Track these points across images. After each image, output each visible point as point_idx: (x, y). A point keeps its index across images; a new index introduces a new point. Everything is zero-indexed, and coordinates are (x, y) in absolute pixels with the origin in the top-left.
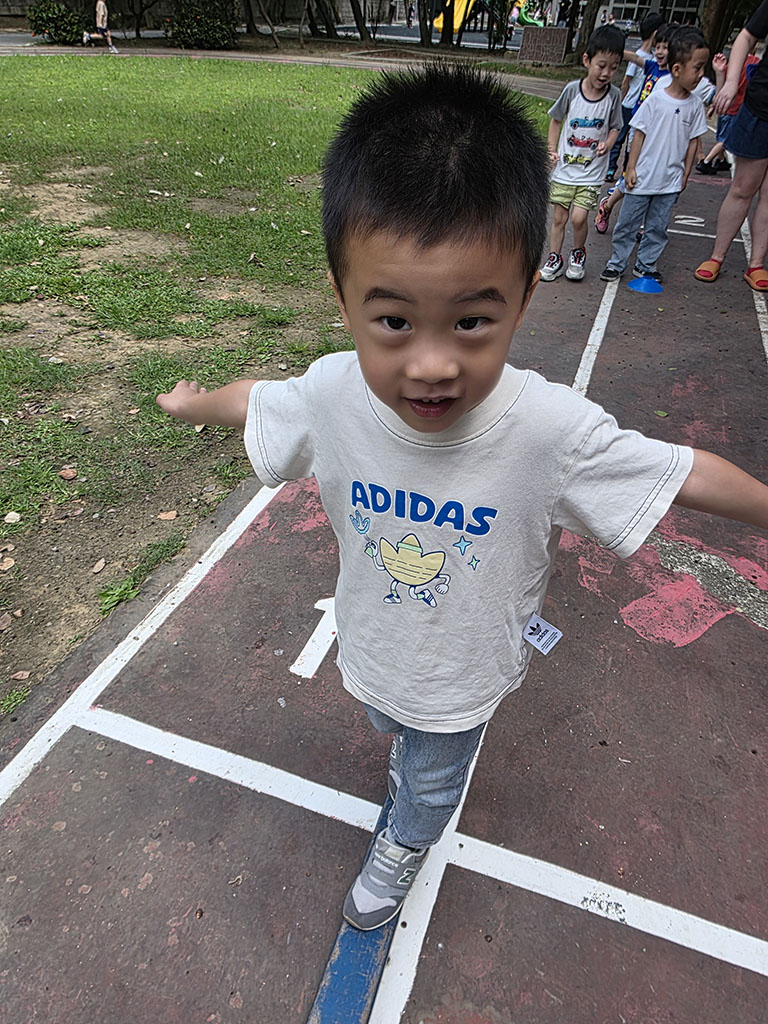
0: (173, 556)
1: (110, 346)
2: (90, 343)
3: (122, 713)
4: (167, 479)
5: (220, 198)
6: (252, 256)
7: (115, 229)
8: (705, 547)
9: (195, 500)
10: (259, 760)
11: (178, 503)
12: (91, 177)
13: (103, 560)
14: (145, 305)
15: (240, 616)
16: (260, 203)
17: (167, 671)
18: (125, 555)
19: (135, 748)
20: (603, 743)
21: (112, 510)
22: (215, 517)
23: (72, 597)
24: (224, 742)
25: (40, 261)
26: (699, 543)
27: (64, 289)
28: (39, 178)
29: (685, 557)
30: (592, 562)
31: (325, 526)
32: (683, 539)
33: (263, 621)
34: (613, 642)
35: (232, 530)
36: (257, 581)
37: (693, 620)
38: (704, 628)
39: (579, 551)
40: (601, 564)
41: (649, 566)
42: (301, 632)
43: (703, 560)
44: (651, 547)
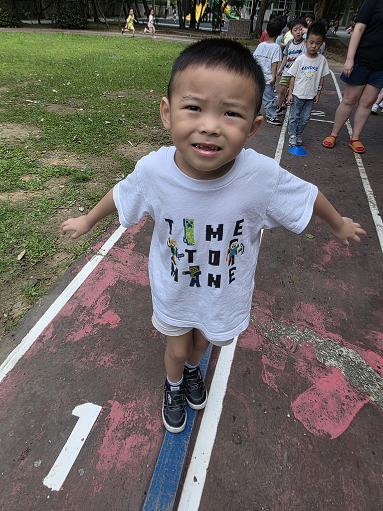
5: (65, 103)
6: (75, 137)
7: (1, 123)
8: (344, 342)
9: (6, 315)
15: (15, 426)
16: (86, 106)
22: (15, 331)
29: (332, 351)
30: (271, 360)
31: (91, 335)
32: (331, 336)
33: (31, 430)
34: (287, 437)
35: (25, 342)
36: (34, 390)
37: (342, 410)
38: (351, 418)
39: (262, 350)
40: (277, 361)
41: (309, 361)
42: (59, 439)
43: (344, 353)
44: (309, 343)
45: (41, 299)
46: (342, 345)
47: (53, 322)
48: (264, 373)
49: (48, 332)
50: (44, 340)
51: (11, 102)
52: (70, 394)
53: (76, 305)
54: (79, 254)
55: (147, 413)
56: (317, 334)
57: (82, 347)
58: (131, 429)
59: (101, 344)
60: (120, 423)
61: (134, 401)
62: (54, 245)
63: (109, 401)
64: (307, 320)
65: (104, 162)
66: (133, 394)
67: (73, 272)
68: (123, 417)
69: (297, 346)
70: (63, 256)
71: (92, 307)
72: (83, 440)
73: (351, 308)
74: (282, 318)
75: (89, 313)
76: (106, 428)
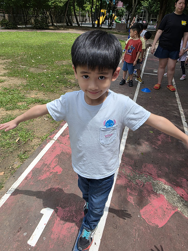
4: (4, 159)
5: (38, 67)
6: (42, 84)
7: (8, 77)
9: (11, 167)
11: (5, 169)
12: (6, 63)
15: (15, 217)
22: (15, 174)
26: (164, 181)
29: (160, 187)
30: (131, 190)
31: (49, 177)
32: (160, 180)
33: (22, 219)
34: (138, 226)
35: (19, 180)
36: (23, 201)
37: (164, 215)
38: (168, 218)
39: (127, 185)
40: (134, 191)
41: (149, 191)
42: (34, 224)
43: (166, 188)
44: (150, 183)
45: (26, 160)
46: (165, 184)
47: (32, 171)
48: (128, 196)
49: (30, 175)
50: (28, 179)
51: (13, 67)
52: (39, 203)
53: (42, 163)
54: (44, 139)
55: (74, 213)
56: (153, 179)
57: (45, 182)
58: (67, 220)
59: (54, 181)
60: (62, 217)
61: (68, 208)
62: (33, 135)
63: (57, 207)
64: (149, 172)
65: (56, 96)
66: (68, 204)
67: (41, 148)
68: (63, 214)
69: (144, 184)
70: (37, 140)
71: (50, 164)
72: (45, 224)
73: (170, 167)
74: (137, 171)
75: (48, 167)
76: (56, 219)
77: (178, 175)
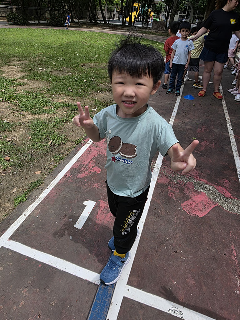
0: (39, 186)
1: (24, 116)
2: (17, 116)
3: (18, 242)
4: (39, 160)
5: (60, 70)
6: (69, 88)
7: (28, 80)
8: (208, 183)
9: (47, 167)
10: (62, 258)
11: (41, 168)
12: (22, 64)
13: (16, 188)
14: (35, 104)
15: (59, 207)
16: (73, 72)
17: (34, 226)
18: (23, 186)
19: (22, 254)
20: (176, 252)
21: (20, 171)
22: (53, 173)
23: (5, 200)
24: (51, 252)
25: (4, 90)
26: (206, 181)
27: (11, 99)
28: (6, 64)
29: (202, 186)
30: (173, 188)
31: (88, 176)
32: (201, 180)
33: (66, 209)
34: (179, 216)
35: (58, 178)
36: (65, 195)
37: (205, 208)
38: (208, 211)
39: (169, 184)
40: (175, 189)
41: (191, 189)
42: (78, 212)
43: (208, 187)
44: (191, 183)
45: (62, 161)
46: (207, 184)
47: (70, 170)
48: (169, 193)
49: (68, 174)
50: (67, 177)
51: (31, 69)
52: (81, 197)
53: (80, 164)
54: (78, 143)
56: (195, 179)
57: (85, 180)
59: (93, 179)
60: (104, 208)
62: (65, 139)
63: (99, 200)
64: (191, 174)
67: (76, 150)
68: (106, 206)
69: (185, 183)
70: (70, 143)
71: (87, 165)
72: (89, 213)
73: (213, 170)
75: (86, 167)
76: (99, 209)
77: (220, 177)
